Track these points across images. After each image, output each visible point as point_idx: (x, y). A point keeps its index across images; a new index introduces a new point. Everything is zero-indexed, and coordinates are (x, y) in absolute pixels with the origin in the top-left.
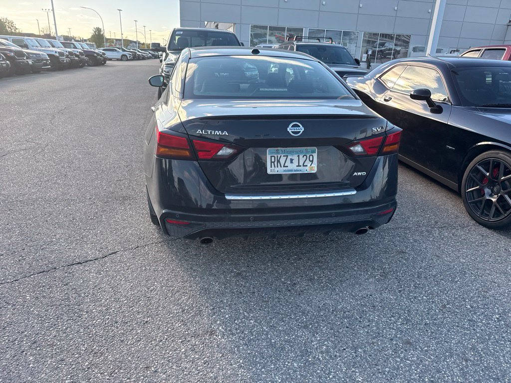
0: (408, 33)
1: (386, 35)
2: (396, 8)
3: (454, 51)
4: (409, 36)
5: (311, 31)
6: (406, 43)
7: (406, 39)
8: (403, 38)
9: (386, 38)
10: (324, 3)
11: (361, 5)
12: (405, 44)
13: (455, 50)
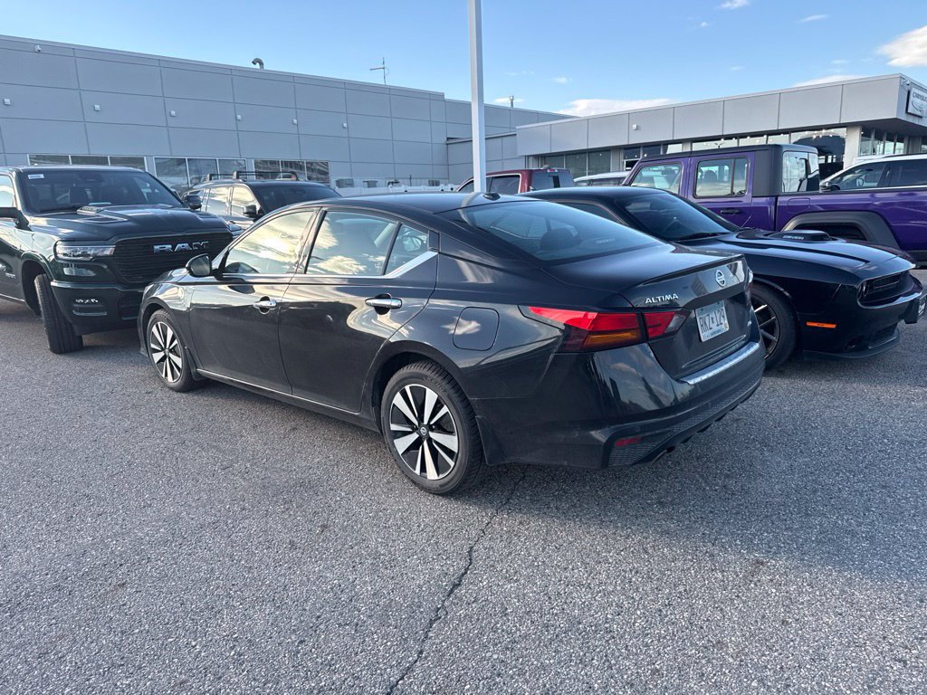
0: (324, 159)
1: (291, 163)
2: (295, 121)
3: (392, 183)
4: (326, 164)
5: (158, 161)
6: (324, 174)
7: (322, 169)
8: (318, 167)
9: (291, 167)
10: (173, 113)
11: (239, 117)
12: (322, 176)
13: (393, 180)
